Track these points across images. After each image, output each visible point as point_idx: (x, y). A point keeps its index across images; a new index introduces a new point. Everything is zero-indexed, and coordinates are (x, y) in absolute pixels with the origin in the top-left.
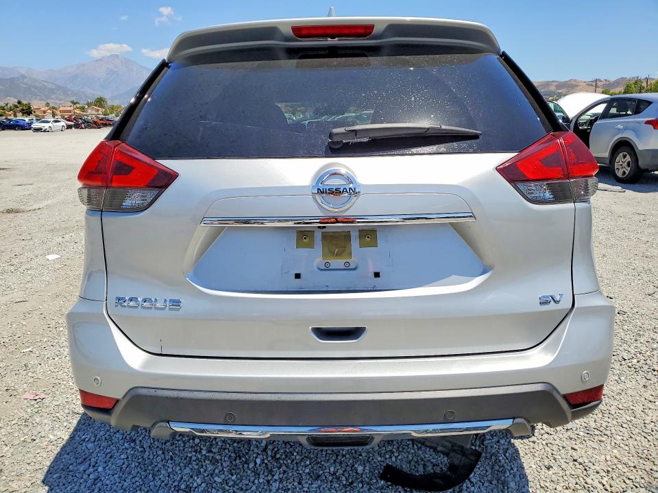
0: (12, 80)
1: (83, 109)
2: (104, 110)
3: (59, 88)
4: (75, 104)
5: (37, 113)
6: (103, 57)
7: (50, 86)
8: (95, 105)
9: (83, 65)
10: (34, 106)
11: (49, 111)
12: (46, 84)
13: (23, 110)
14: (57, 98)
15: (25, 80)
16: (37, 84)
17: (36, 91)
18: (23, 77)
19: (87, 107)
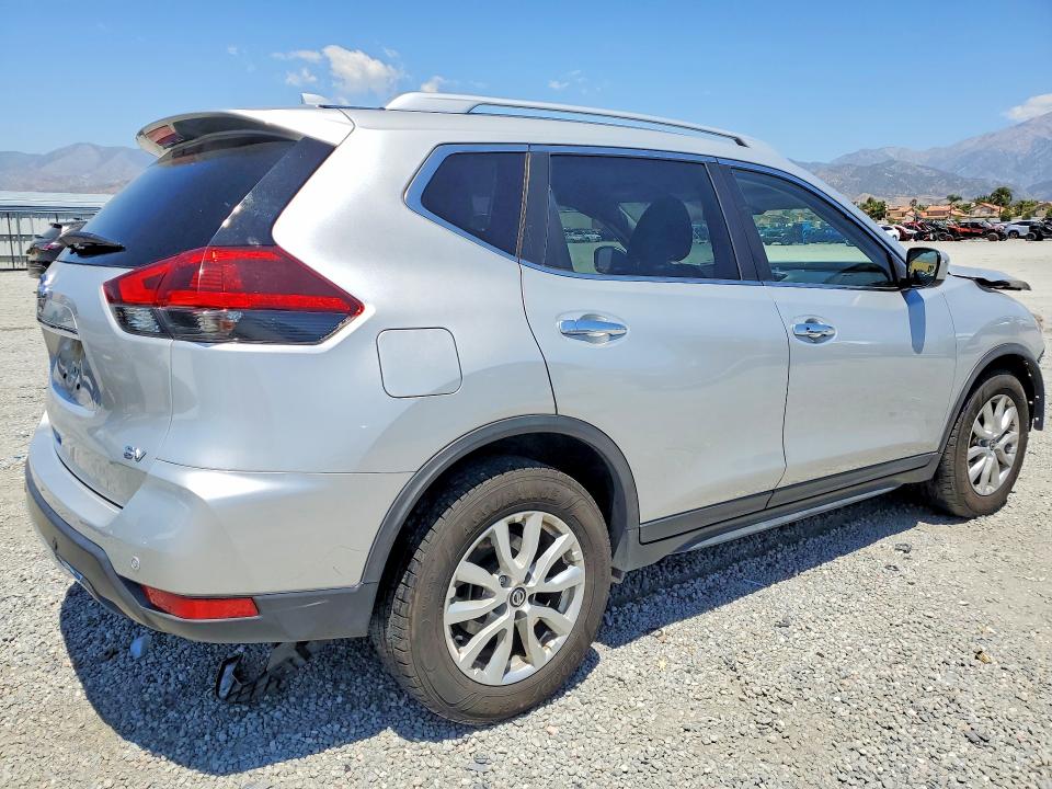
0: (874, 168)
1: (966, 208)
2: (1003, 209)
3: (943, 175)
4: (955, 200)
5: (892, 216)
6: (1031, 120)
7: (927, 173)
8: (990, 202)
9: (994, 135)
10: (889, 206)
11: (911, 213)
12: (924, 170)
13: (873, 211)
14: (935, 192)
15: (893, 167)
16: (909, 172)
17: (906, 183)
18: (892, 162)
19: (974, 204)
